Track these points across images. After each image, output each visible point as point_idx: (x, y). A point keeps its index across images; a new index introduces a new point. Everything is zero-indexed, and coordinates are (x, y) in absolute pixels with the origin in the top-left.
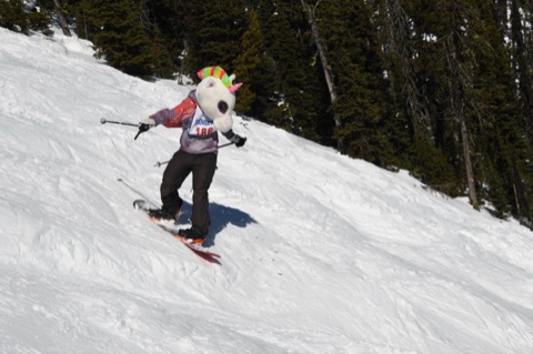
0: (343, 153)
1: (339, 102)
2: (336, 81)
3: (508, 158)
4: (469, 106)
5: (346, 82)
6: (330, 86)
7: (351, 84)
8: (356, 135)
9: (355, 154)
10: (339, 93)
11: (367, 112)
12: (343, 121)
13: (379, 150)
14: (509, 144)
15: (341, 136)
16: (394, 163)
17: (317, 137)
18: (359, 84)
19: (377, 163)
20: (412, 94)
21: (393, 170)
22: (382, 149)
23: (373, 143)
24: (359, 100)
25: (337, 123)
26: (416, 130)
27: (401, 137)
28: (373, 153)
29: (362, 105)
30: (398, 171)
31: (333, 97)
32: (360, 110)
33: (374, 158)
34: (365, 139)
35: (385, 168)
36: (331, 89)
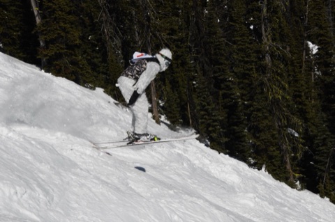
0: (47, 71)
1: (43, 25)
2: (40, 6)
3: (180, 80)
4: (155, 36)
5: (50, 7)
6: (35, 10)
7: (54, 11)
8: (59, 56)
9: (58, 73)
10: (43, 17)
11: (69, 36)
12: (47, 43)
13: (78, 70)
14: (181, 68)
15: (46, 56)
16: (91, 82)
17: (21, 55)
18: (61, 11)
19: (77, 81)
20: (106, 21)
21: (91, 88)
22: (82, 69)
23: (74, 63)
24: (62, 24)
25: (42, 44)
26: (109, 54)
27: (93, 58)
28: (73, 73)
29: (64, 30)
30: (94, 89)
31: (38, 20)
32: (63, 34)
33: (74, 77)
34: (66, 60)
35: (84, 86)
36: (36, 13)
